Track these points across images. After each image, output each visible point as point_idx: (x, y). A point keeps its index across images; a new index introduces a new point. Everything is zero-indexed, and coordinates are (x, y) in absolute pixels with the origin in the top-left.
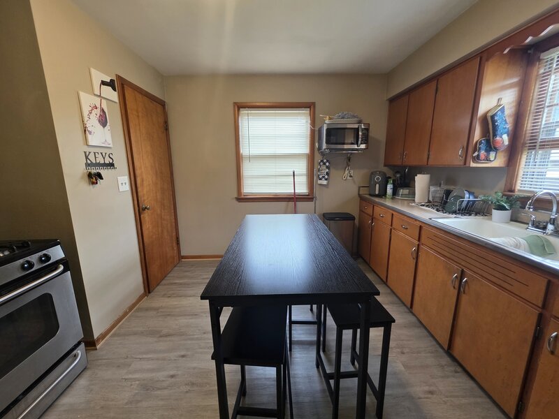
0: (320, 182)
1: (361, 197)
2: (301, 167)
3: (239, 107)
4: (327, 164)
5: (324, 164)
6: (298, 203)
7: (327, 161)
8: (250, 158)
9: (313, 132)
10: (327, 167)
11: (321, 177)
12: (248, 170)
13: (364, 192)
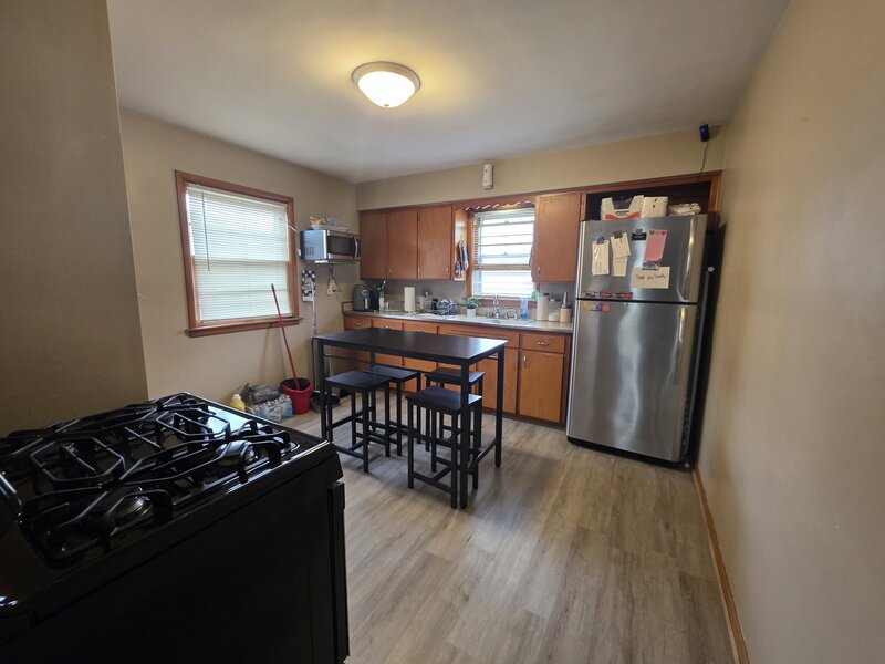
0: (305, 298)
1: (346, 315)
2: (280, 279)
3: (183, 180)
4: (313, 276)
5: (309, 276)
6: (285, 328)
7: (313, 273)
8: (209, 263)
9: (292, 234)
10: (313, 280)
11: (306, 292)
12: (205, 283)
13: (348, 308)
